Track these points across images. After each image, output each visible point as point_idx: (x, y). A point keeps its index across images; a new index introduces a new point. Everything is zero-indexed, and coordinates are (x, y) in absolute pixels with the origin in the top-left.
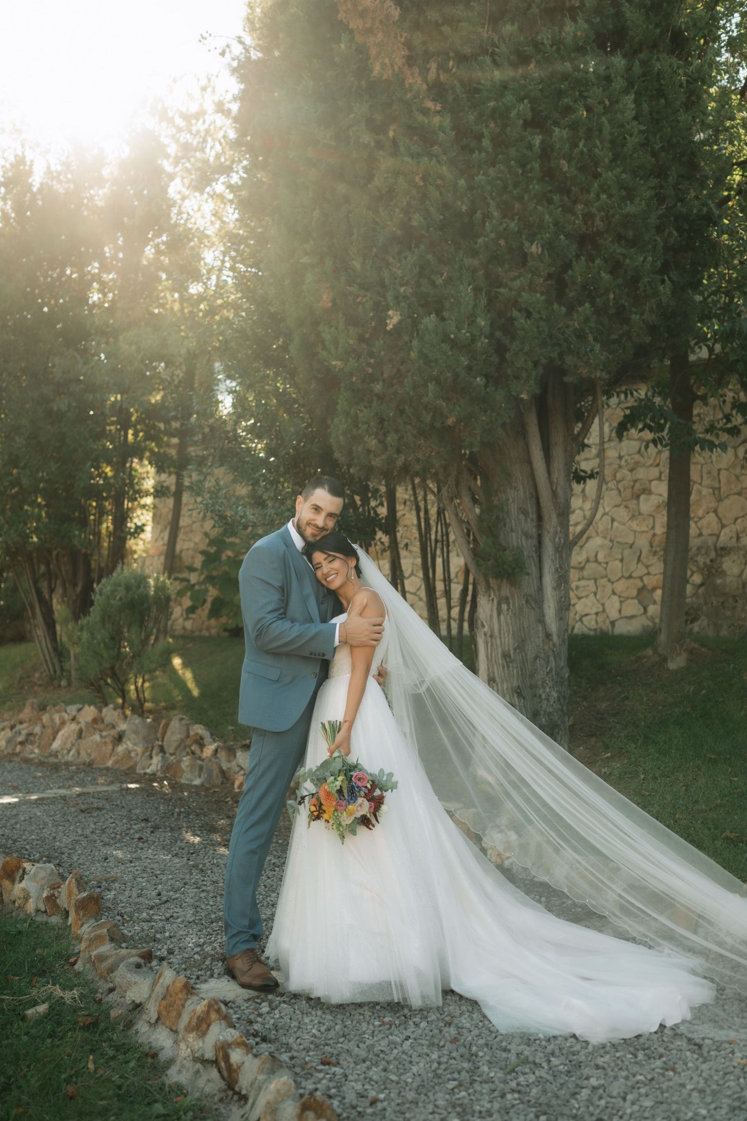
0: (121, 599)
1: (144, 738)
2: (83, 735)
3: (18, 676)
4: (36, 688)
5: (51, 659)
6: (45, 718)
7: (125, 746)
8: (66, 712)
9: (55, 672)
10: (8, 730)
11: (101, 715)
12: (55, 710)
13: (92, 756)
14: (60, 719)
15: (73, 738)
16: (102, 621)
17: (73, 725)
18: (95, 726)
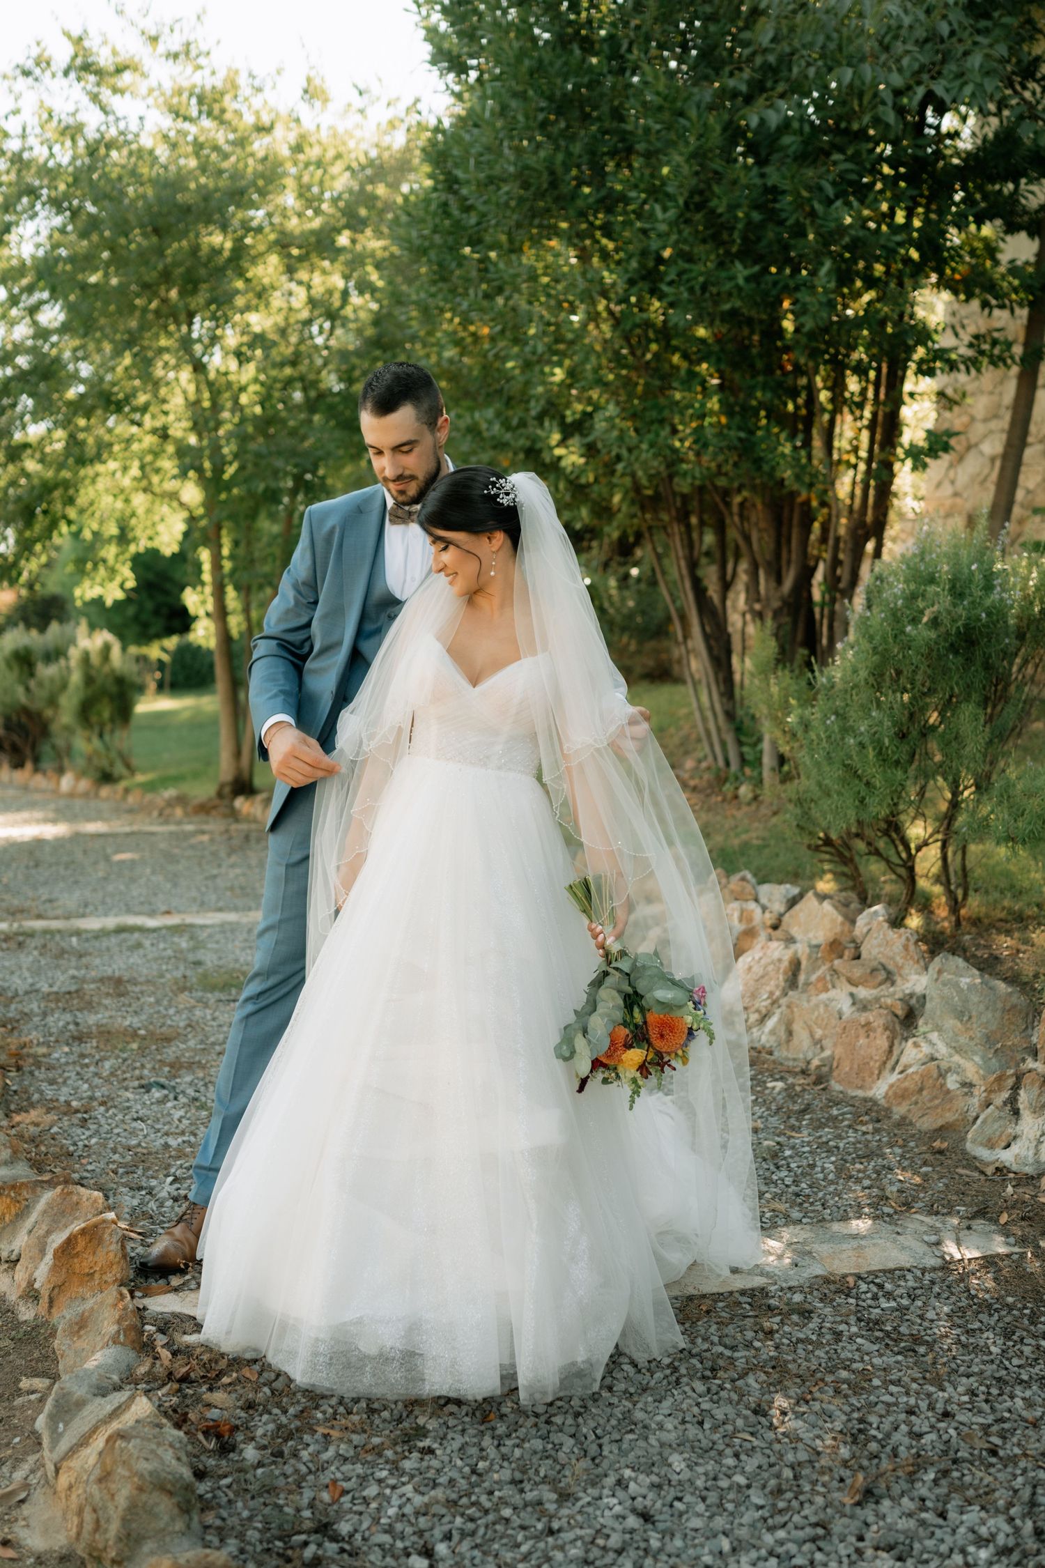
0: (935, 622)
1: (989, 1040)
2: (802, 978)
5: (719, 729)
7: (926, 1049)
8: (756, 900)
9: (728, 764)
11: (851, 932)
12: (732, 886)
13: (827, 1053)
14: (740, 920)
15: (777, 981)
16: (871, 680)
17: (774, 944)
18: (837, 962)
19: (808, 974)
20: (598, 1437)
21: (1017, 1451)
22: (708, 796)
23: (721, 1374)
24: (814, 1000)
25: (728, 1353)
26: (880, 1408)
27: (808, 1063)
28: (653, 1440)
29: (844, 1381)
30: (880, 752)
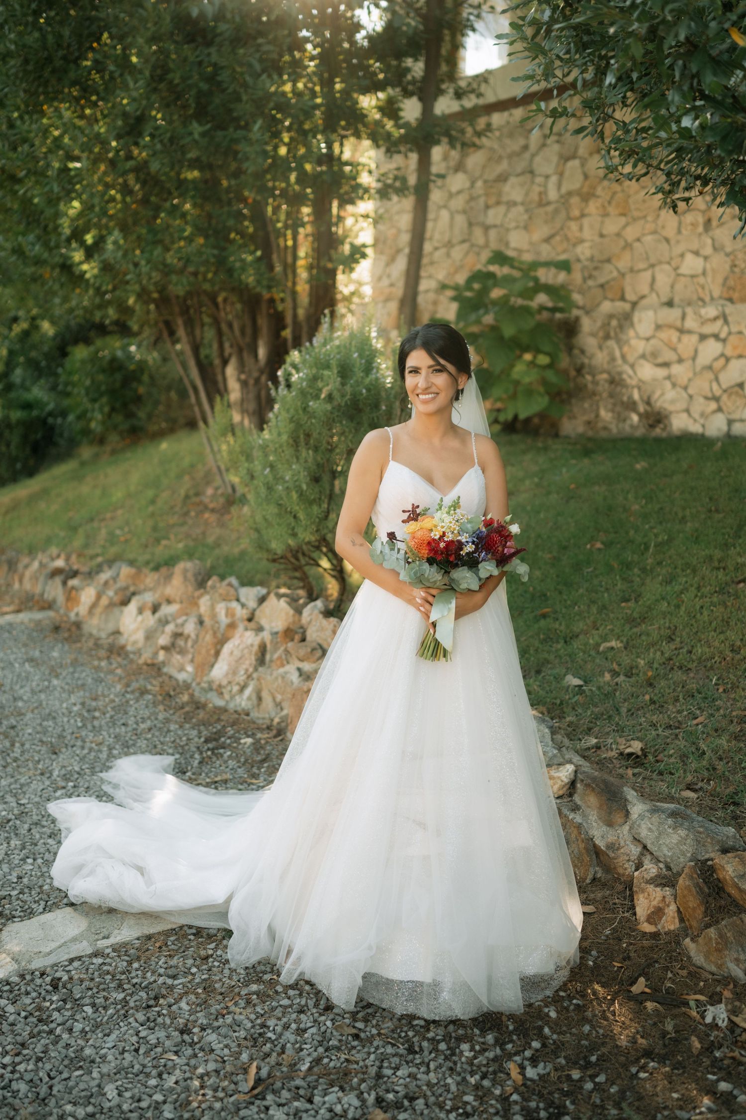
0: (330, 397)
2: (268, 657)
3: (182, 492)
4: (207, 515)
6: (204, 603)
8: (238, 600)
10: (148, 613)
11: (300, 620)
12: (221, 591)
13: (285, 712)
14: (227, 616)
15: (250, 661)
16: (291, 441)
17: (249, 634)
18: (290, 645)
19: (272, 654)
20: (51, 1078)
21: (374, 1031)
22: (222, 515)
23: (161, 1001)
24: (275, 674)
25: (170, 981)
26: (278, 1012)
27: (272, 720)
28: (95, 1074)
29: (254, 993)
30: (301, 494)
